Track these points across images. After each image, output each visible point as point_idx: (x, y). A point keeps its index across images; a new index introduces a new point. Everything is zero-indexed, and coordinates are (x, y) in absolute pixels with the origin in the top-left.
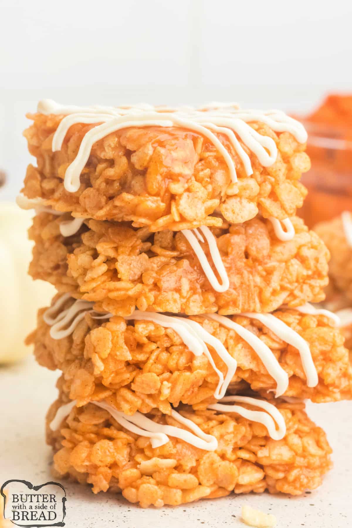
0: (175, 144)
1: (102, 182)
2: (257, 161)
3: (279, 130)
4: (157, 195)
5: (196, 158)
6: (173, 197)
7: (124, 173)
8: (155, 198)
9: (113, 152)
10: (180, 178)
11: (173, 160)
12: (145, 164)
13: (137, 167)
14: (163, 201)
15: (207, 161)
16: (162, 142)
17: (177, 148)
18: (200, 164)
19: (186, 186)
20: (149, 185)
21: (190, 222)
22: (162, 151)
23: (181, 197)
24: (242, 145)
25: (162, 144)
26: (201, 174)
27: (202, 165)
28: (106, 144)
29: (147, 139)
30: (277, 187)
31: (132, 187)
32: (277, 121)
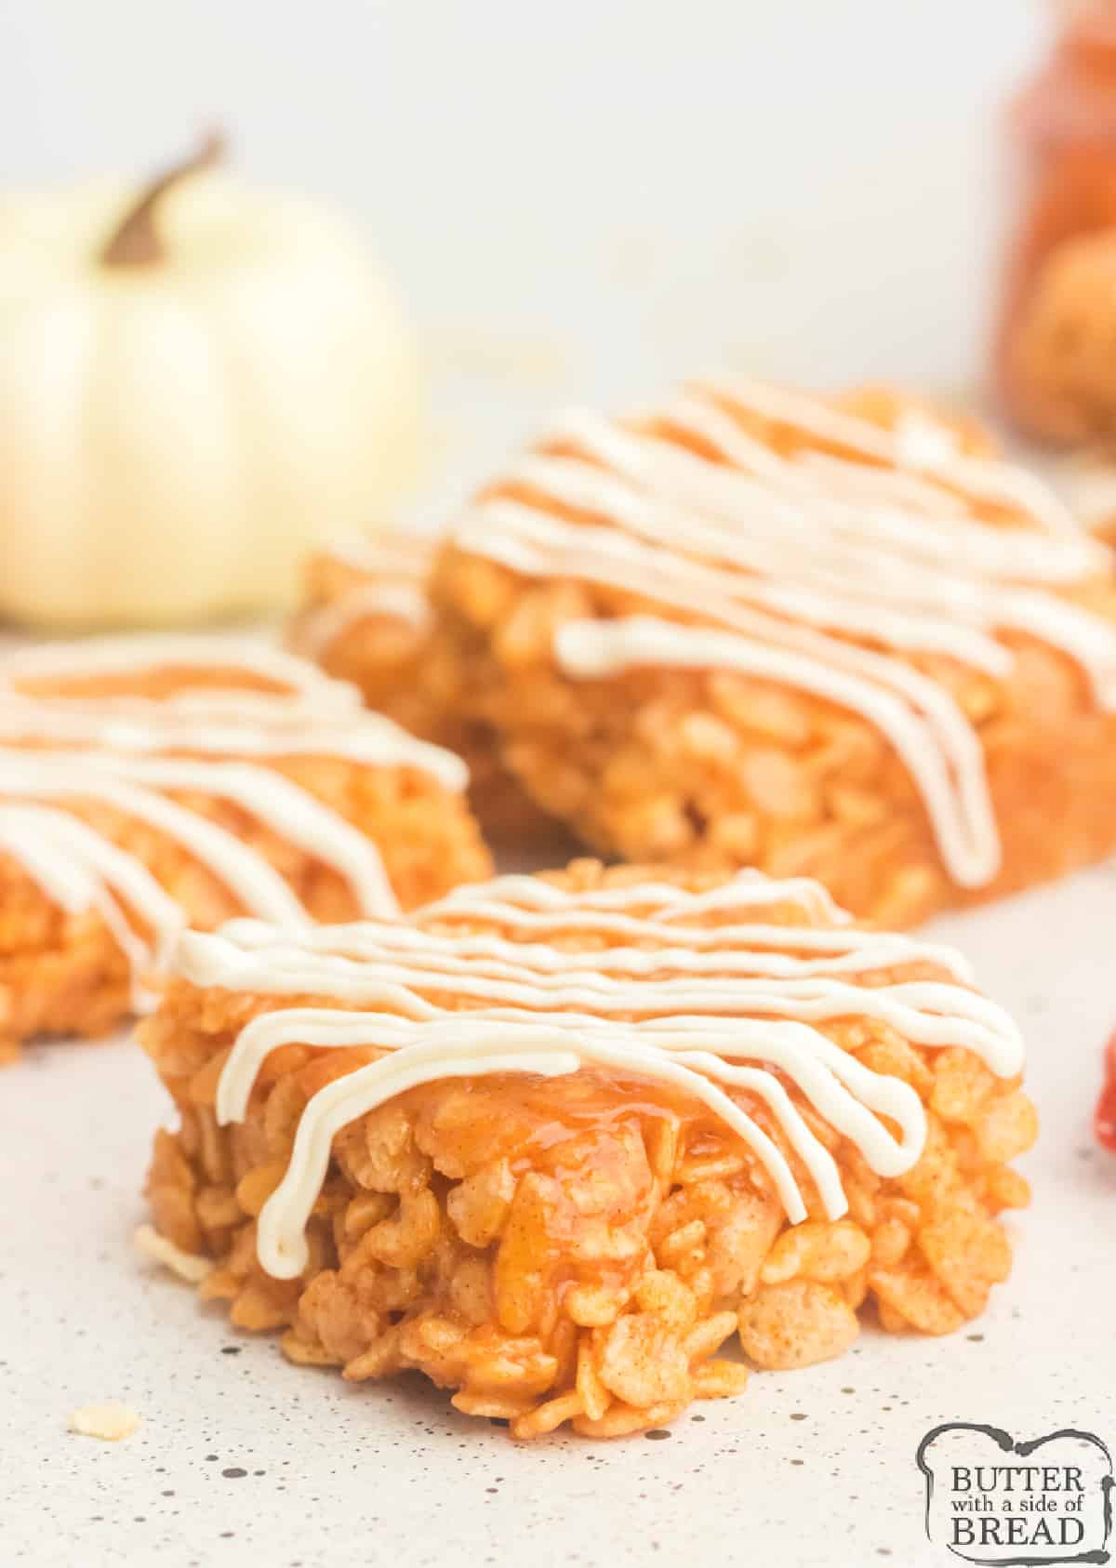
0: (586, 1159)
1: (361, 1268)
2: (860, 1163)
3: (935, 1040)
4: (532, 1332)
5: (657, 1188)
6: (582, 1333)
7: (430, 1249)
8: (523, 1344)
9: (395, 1173)
10: (604, 1274)
11: (581, 1217)
12: (492, 1229)
13: (466, 1235)
14: (548, 1351)
15: (694, 1196)
16: (545, 1151)
17: (590, 1173)
18: (670, 1205)
19: (624, 1296)
20: (505, 1304)
21: (640, 1411)
22: (544, 1187)
23: (610, 1336)
24: (812, 1119)
25: (542, 1162)
26: (676, 1240)
27: (681, 1207)
28: (374, 1138)
29: (496, 1146)
30: (925, 1232)
31: (454, 1296)
32: (925, 1011)
